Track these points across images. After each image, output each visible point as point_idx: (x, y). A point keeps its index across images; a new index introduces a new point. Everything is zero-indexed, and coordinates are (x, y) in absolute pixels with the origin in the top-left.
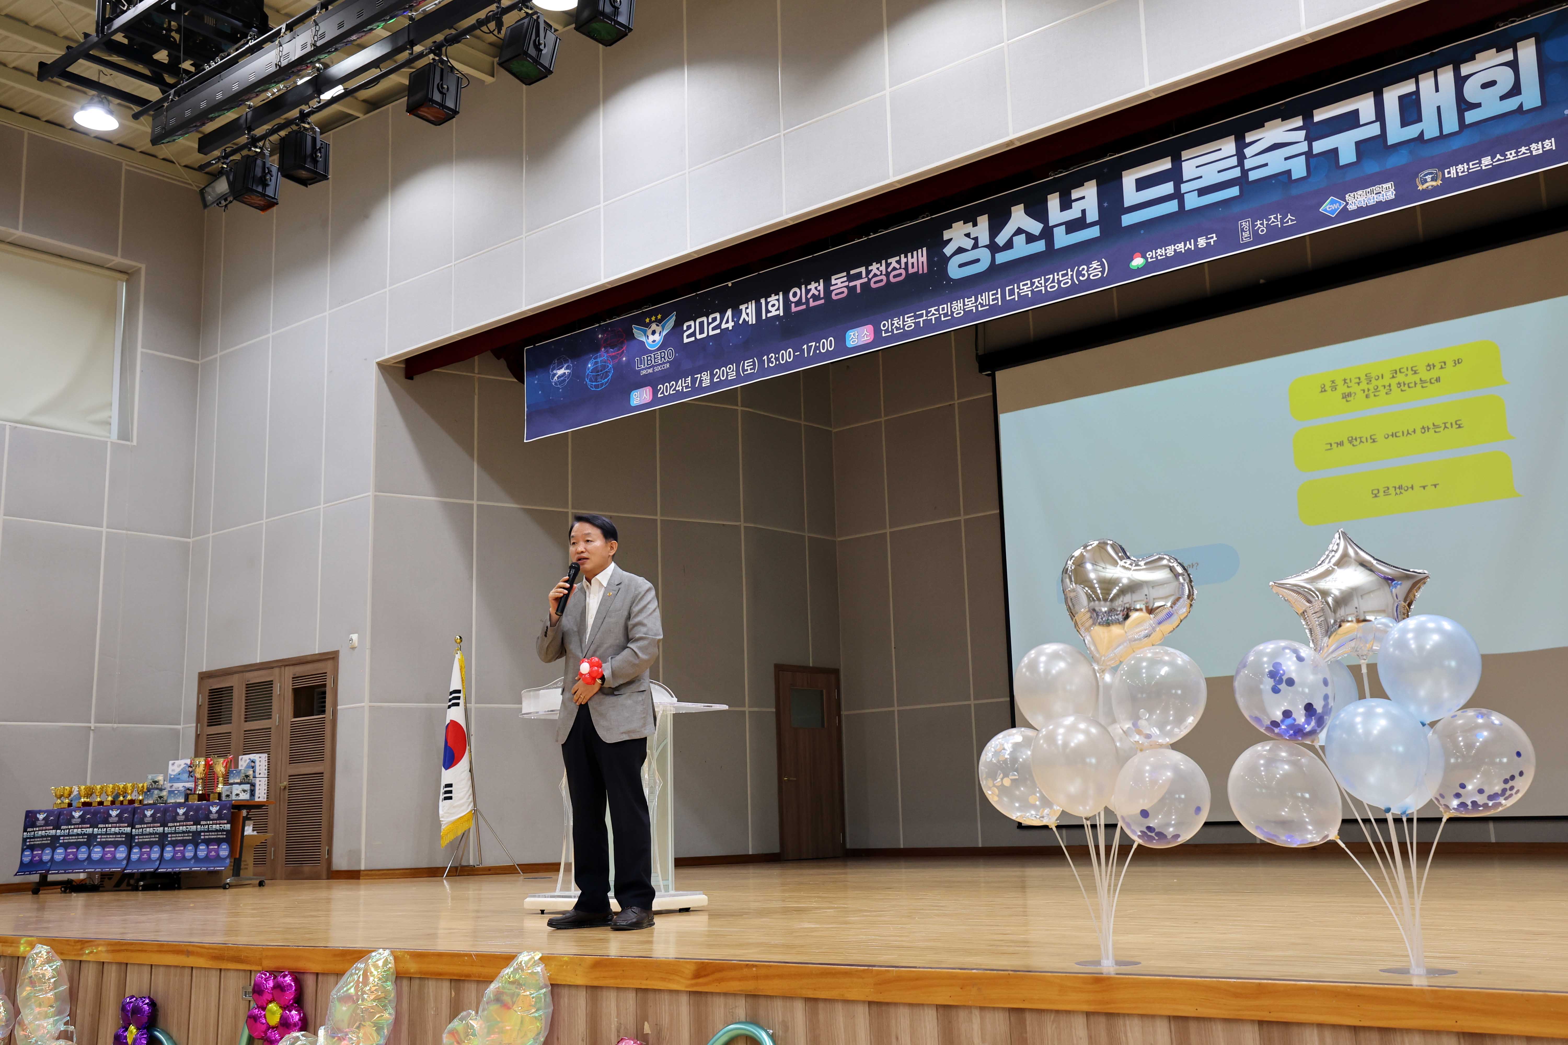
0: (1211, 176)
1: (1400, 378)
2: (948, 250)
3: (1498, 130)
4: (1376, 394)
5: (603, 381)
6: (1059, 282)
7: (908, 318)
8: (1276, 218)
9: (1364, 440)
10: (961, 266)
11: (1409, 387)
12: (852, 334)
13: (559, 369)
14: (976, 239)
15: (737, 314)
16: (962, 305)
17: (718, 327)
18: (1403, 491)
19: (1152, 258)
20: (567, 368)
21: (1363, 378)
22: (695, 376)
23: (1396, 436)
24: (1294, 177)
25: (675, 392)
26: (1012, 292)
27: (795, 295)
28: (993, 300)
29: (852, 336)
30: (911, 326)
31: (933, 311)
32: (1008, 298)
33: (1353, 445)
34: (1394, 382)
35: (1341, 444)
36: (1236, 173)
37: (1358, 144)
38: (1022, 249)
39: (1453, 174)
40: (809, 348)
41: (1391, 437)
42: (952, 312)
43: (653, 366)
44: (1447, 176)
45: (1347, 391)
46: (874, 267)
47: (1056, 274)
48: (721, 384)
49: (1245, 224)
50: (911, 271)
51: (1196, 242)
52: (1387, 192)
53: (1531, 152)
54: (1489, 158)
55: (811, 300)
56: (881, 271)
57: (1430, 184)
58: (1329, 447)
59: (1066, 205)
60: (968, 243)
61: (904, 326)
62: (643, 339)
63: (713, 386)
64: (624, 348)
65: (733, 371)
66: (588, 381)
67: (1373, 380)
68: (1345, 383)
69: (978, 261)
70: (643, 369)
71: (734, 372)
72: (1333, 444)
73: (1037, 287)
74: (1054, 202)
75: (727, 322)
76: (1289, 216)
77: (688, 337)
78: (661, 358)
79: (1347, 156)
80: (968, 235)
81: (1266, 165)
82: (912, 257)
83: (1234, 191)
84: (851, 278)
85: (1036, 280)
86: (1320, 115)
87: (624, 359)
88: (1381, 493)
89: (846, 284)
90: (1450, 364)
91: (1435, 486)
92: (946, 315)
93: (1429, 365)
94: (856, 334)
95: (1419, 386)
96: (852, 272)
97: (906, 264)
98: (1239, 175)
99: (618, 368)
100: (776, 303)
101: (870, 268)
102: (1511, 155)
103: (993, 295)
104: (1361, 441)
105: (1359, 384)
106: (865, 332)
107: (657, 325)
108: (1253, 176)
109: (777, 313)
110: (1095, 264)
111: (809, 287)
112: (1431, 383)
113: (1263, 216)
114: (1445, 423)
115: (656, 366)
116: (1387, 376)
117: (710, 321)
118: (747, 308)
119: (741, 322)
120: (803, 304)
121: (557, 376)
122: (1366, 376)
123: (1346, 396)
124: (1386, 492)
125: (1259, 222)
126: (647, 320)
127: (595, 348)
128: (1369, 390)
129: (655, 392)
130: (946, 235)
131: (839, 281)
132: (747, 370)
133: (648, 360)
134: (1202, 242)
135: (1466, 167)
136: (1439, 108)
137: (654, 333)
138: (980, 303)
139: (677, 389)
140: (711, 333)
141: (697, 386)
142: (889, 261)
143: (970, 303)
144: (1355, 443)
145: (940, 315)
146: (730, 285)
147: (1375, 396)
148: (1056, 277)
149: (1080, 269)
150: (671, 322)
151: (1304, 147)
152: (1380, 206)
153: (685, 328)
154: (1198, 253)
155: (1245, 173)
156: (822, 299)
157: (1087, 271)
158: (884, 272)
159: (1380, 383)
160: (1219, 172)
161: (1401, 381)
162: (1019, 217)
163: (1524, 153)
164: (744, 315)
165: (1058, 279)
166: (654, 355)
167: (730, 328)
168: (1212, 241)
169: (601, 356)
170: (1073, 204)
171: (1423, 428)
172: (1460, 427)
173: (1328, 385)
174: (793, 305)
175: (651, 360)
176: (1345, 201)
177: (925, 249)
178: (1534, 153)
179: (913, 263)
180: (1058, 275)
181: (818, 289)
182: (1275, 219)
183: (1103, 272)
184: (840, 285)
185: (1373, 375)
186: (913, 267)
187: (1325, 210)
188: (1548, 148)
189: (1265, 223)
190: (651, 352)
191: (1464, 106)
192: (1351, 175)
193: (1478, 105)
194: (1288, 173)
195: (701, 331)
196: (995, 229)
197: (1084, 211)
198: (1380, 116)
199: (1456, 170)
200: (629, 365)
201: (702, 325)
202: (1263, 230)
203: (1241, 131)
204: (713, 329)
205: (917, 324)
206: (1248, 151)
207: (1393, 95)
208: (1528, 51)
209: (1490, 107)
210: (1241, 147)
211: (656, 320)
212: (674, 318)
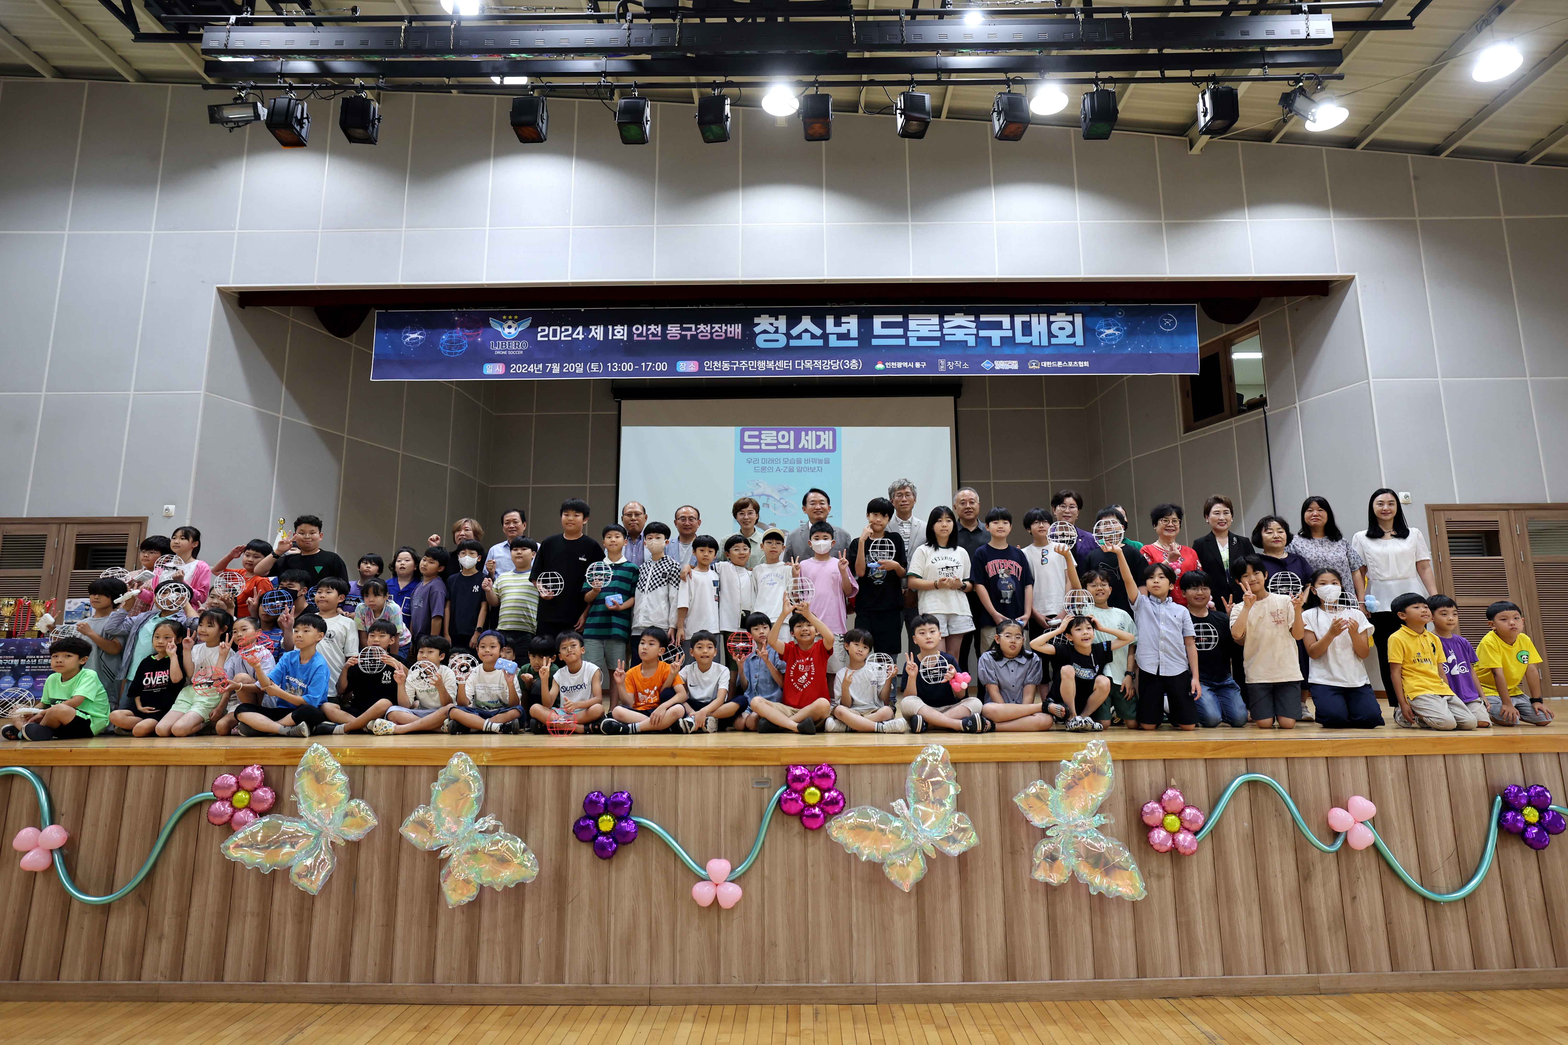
0: (924, 332)
2: (757, 330)
3: (1066, 351)
5: (457, 351)
6: (831, 366)
7: (725, 363)
10: (765, 341)
13: (412, 334)
14: (777, 328)
15: (587, 331)
16: (764, 364)
17: (570, 336)
20: (420, 335)
22: (547, 365)
24: (969, 345)
25: (527, 371)
26: (799, 364)
27: (637, 329)
28: (786, 366)
29: (682, 365)
30: (727, 369)
31: (744, 363)
32: (796, 367)
36: (939, 334)
37: (1002, 338)
38: (806, 341)
39: (1044, 365)
40: (647, 366)
42: (757, 367)
43: (507, 350)
44: (1042, 365)
46: (702, 327)
47: (828, 360)
48: (569, 374)
49: (942, 362)
50: (729, 335)
51: (914, 364)
52: (1014, 365)
54: (1061, 362)
55: (650, 336)
56: (707, 330)
57: (1034, 367)
59: (838, 323)
60: (772, 329)
61: (722, 367)
62: (500, 330)
63: (562, 374)
64: (480, 332)
65: (581, 367)
66: (441, 348)
69: (777, 341)
70: (498, 350)
71: (582, 369)
73: (816, 365)
74: (830, 321)
75: (578, 334)
76: (965, 364)
77: (542, 336)
78: (515, 346)
79: (996, 342)
80: (772, 324)
81: (955, 335)
82: (731, 327)
83: (937, 343)
84: (683, 329)
85: (816, 361)
86: (984, 318)
87: (480, 340)
89: (680, 332)
92: (753, 367)
94: (685, 365)
96: (684, 326)
97: (726, 330)
98: (940, 336)
99: (473, 345)
100: (622, 331)
101: (698, 326)
102: (1070, 364)
103: (786, 363)
106: (692, 365)
107: (514, 323)
108: (947, 338)
109: (622, 338)
110: (854, 361)
111: (649, 327)
113: (952, 360)
115: (511, 350)
117: (563, 330)
118: (596, 329)
119: (590, 336)
120: (644, 337)
121: (410, 338)
125: (949, 363)
126: (505, 317)
127: (452, 326)
129: (508, 368)
130: (756, 320)
131: (673, 329)
132: (593, 370)
133: (502, 345)
134: (918, 365)
135: (1050, 363)
136: (1040, 332)
137: (510, 327)
138: (777, 366)
139: (529, 370)
140: (563, 338)
141: (547, 371)
142: (713, 326)
143: (770, 364)
145: (749, 367)
146: (583, 310)
149: (845, 362)
150: (527, 323)
151: (974, 331)
152: (1010, 371)
153: (539, 330)
154: (915, 370)
155: (943, 335)
156: (659, 337)
157: (849, 364)
158: (709, 331)
160: (929, 331)
162: (806, 323)
163: (1076, 365)
164: (593, 333)
165: (830, 364)
166: (509, 343)
167: (581, 339)
168: (923, 366)
169: (455, 333)
170: (842, 325)
174: (635, 335)
175: (505, 345)
176: (994, 364)
177: (740, 325)
178: (1080, 365)
179: (731, 331)
180: (830, 361)
181: (657, 329)
182: (958, 364)
183: (858, 367)
184: (674, 332)
186: (731, 333)
187: (984, 366)
188: (1085, 365)
189: (953, 364)
190: (507, 340)
191: (1051, 335)
192: (997, 352)
193: (1057, 337)
194: (966, 342)
195: (555, 335)
196: (791, 325)
197: (849, 330)
198: (1013, 327)
199: (1046, 364)
200: (484, 345)
201: (555, 331)
202: (951, 367)
203: (942, 314)
204: (565, 336)
205: (732, 368)
206: (945, 325)
207: (1019, 320)
208: (1078, 319)
209: (1062, 339)
210: (942, 322)
211: (513, 319)
212: (530, 321)
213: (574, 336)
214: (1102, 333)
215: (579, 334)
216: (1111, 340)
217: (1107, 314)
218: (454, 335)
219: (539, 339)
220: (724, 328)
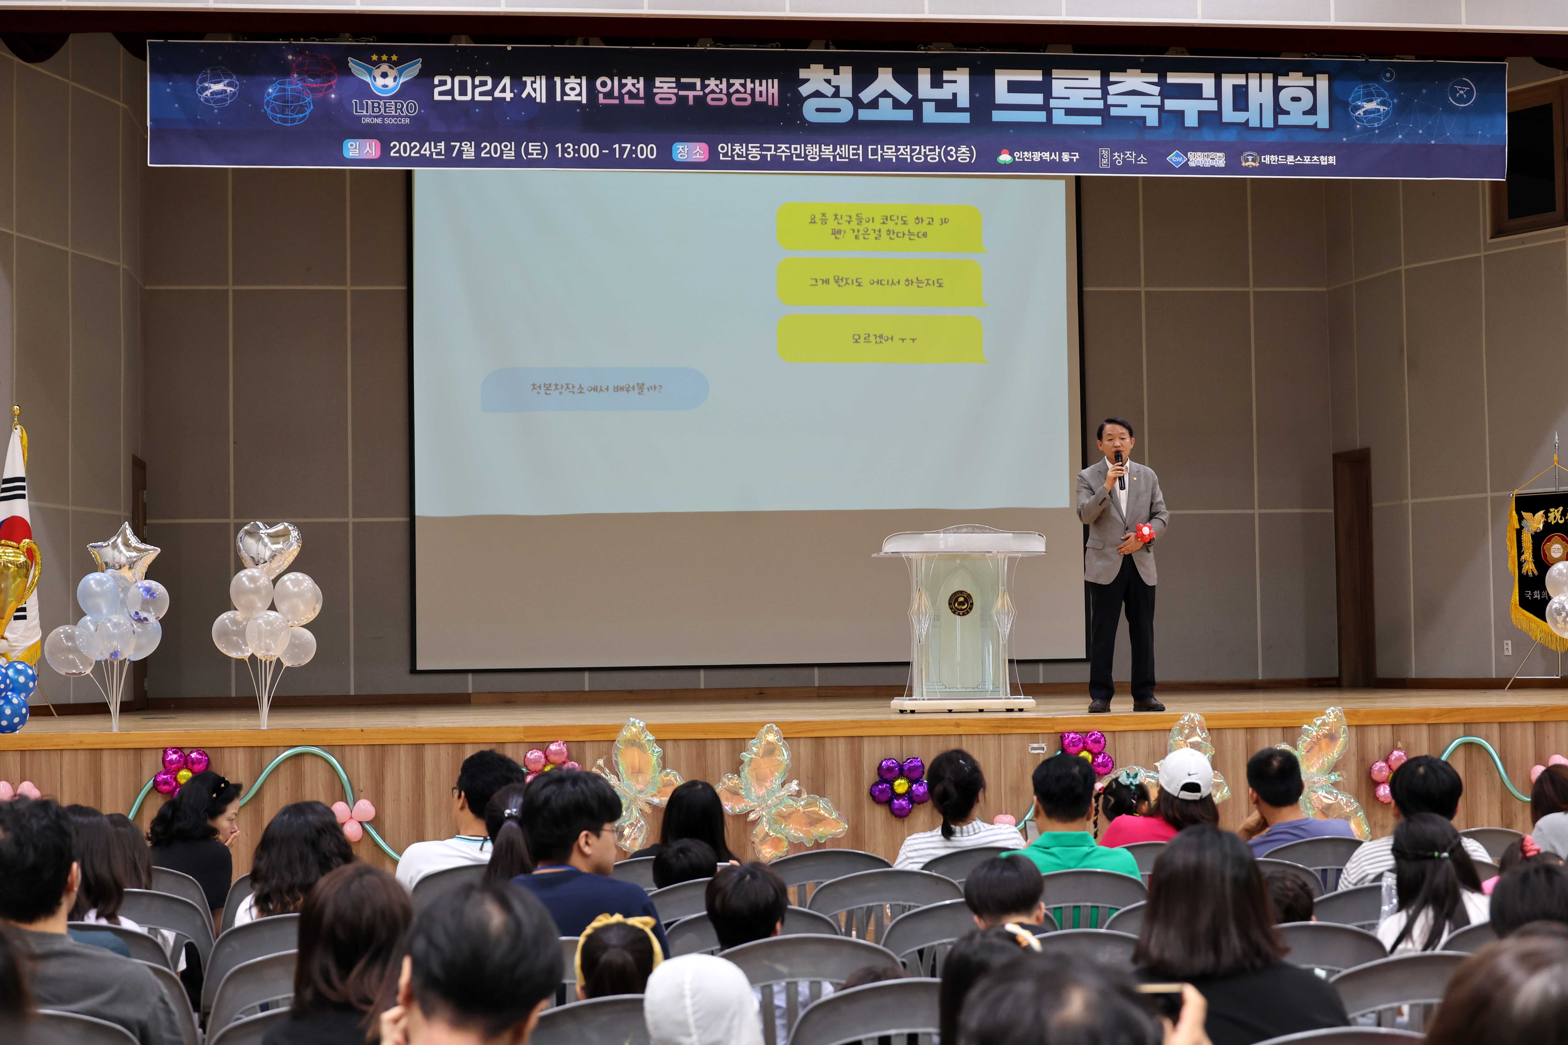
0: (1077, 100)
1: (890, 225)
2: (805, 90)
3: (1301, 137)
4: (866, 237)
5: (296, 116)
6: (926, 156)
7: (752, 147)
8: (1131, 154)
9: (850, 281)
10: (818, 110)
11: (897, 236)
12: (681, 147)
13: (215, 83)
14: (837, 88)
15: (518, 85)
16: (818, 150)
17: (490, 93)
18: (883, 341)
19: (1019, 158)
20: (229, 85)
21: (854, 217)
22: (452, 144)
23: (881, 284)
24: (1148, 124)
25: (418, 155)
26: (875, 152)
27: (604, 84)
28: (854, 155)
29: (681, 149)
30: (756, 157)
31: (783, 148)
32: (870, 157)
33: (839, 286)
34: (884, 228)
35: (826, 282)
36: (1099, 105)
37: (1200, 113)
38: (886, 112)
39: (1267, 162)
40: (622, 150)
41: (876, 284)
42: (806, 156)
43: (382, 116)
44: (1263, 161)
45: (838, 227)
46: (712, 83)
47: (922, 147)
48: (490, 161)
49: (1105, 152)
50: (758, 98)
51: (1060, 155)
52: (1219, 160)
53: (1320, 162)
54: (1293, 156)
55: (626, 97)
56: (721, 90)
57: (1250, 163)
58: (814, 282)
60: (829, 90)
61: (747, 155)
62: (368, 79)
63: (478, 161)
64: (333, 82)
65: (511, 150)
66: (269, 111)
67: (864, 221)
68: (836, 218)
69: (838, 110)
70: (365, 116)
71: (513, 153)
72: (818, 281)
73: (902, 154)
74: (924, 77)
75: (503, 90)
76: (1142, 157)
77: (441, 93)
78: (396, 109)
79: (1191, 121)
80: (828, 81)
81: (1125, 106)
82: (761, 85)
83: (1097, 120)
85: (902, 147)
86: (1173, 78)
87: (333, 96)
88: (862, 340)
89: (676, 91)
90: (937, 222)
91: (913, 340)
92: (798, 156)
93: (917, 218)
94: (686, 149)
95: (907, 237)
96: (683, 80)
97: (753, 90)
98: (1102, 107)
99: (322, 105)
100: (578, 87)
101: (707, 82)
102: (1307, 160)
103: (853, 149)
104: (847, 283)
105: (849, 222)
106: (698, 149)
107: (390, 67)
108: (1114, 112)
109: (579, 98)
110: (963, 149)
111: (624, 81)
112: (918, 236)
113: (1121, 150)
114: (928, 280)
115: (389, 117)
116: (879, 220)
117: (477, 82)
118: (533, 82)
119: (524, 95)
120: (616, 98)
121: (211, 91)
122: (857, 215)
123: (836, 233)
124: (867, 339)
125: (1116, 154)
126: (376, 58)
127: (284, 71)
128: (858, 231)
129: (385, 148)
130: (803, 74)
131: (665, 85)
132: (532, 154)
133: (373, 107)
134: (1066, 157)
135: (1277, 158)
136: (1261, 105)
137: (384, 75)
138: (838, 154)
139: (422, 152)
140: (478, 98)
141: (454, 155)
142: (732, 81)
143: (827, 151)
144: (841, 283)
145: (792, 155)
146: (509, 48)
147: (864, 238)
148: (923, 150)
149: (949, 149)
150: (414, 69)
151: (1157, 101)
152: (1213, 170)
153: (436, 82)
154: (1061, 165)
155: (1107, 107)
156: (641, 99)
157: (956, 153)
158: (725, 91)
159: (870, 226)
160: (1085, 99)
161: (891, 229)
162: (885, 79)
163: (1315, 161)
164: (528, 89)
165: (925, 152)
166: (385, 103)
167: (508, 99)
168: (1075, 158)
169: (290, 83)
170: (945, 84)
171: (907, 280)
172: (940, 286)
173: (818, 217)
174: (601, 96)
175: (378, 107)
176: (1187, 157)
177: (776, 81)
178: (1322, 163)
179: (761, 92)
180: (925, 148)
181: (637, 86)
182: (1131, 156)
183: (971, 158)
184: (665, 90)
185: (864, 216)
186: (761, 95)
187: (1171, 160)
188: (1331, 162)
189: (1122, 156)
190: (381, 98)
191: (1278, 110)
192: (1193, 137)
193: (1288, 113)
194: (1144, 119)
195: (463, 92)
196: (860, 84)
197: (955, 95)
198: (1218, 96)
199: (1270, 159)
200: (342, 105)
201: (463, 85)
202: (1119, 162)
203: (1106, 69)
204: (481, 94)
205: (764, 157)
206: (1111, 89)
207: (1229, 82)
208: (1323, 83)
209: (1295, 117)
210: (1105, 83)
211: (389, 61)
212: (419, 66)
213: (497, 94)
214: (1358, 108)
215: (505, 90)
216: (1373, 120)
217: (1368, 75)
218: (288, 87)
219: (437, 97)
220: (749, 85)
